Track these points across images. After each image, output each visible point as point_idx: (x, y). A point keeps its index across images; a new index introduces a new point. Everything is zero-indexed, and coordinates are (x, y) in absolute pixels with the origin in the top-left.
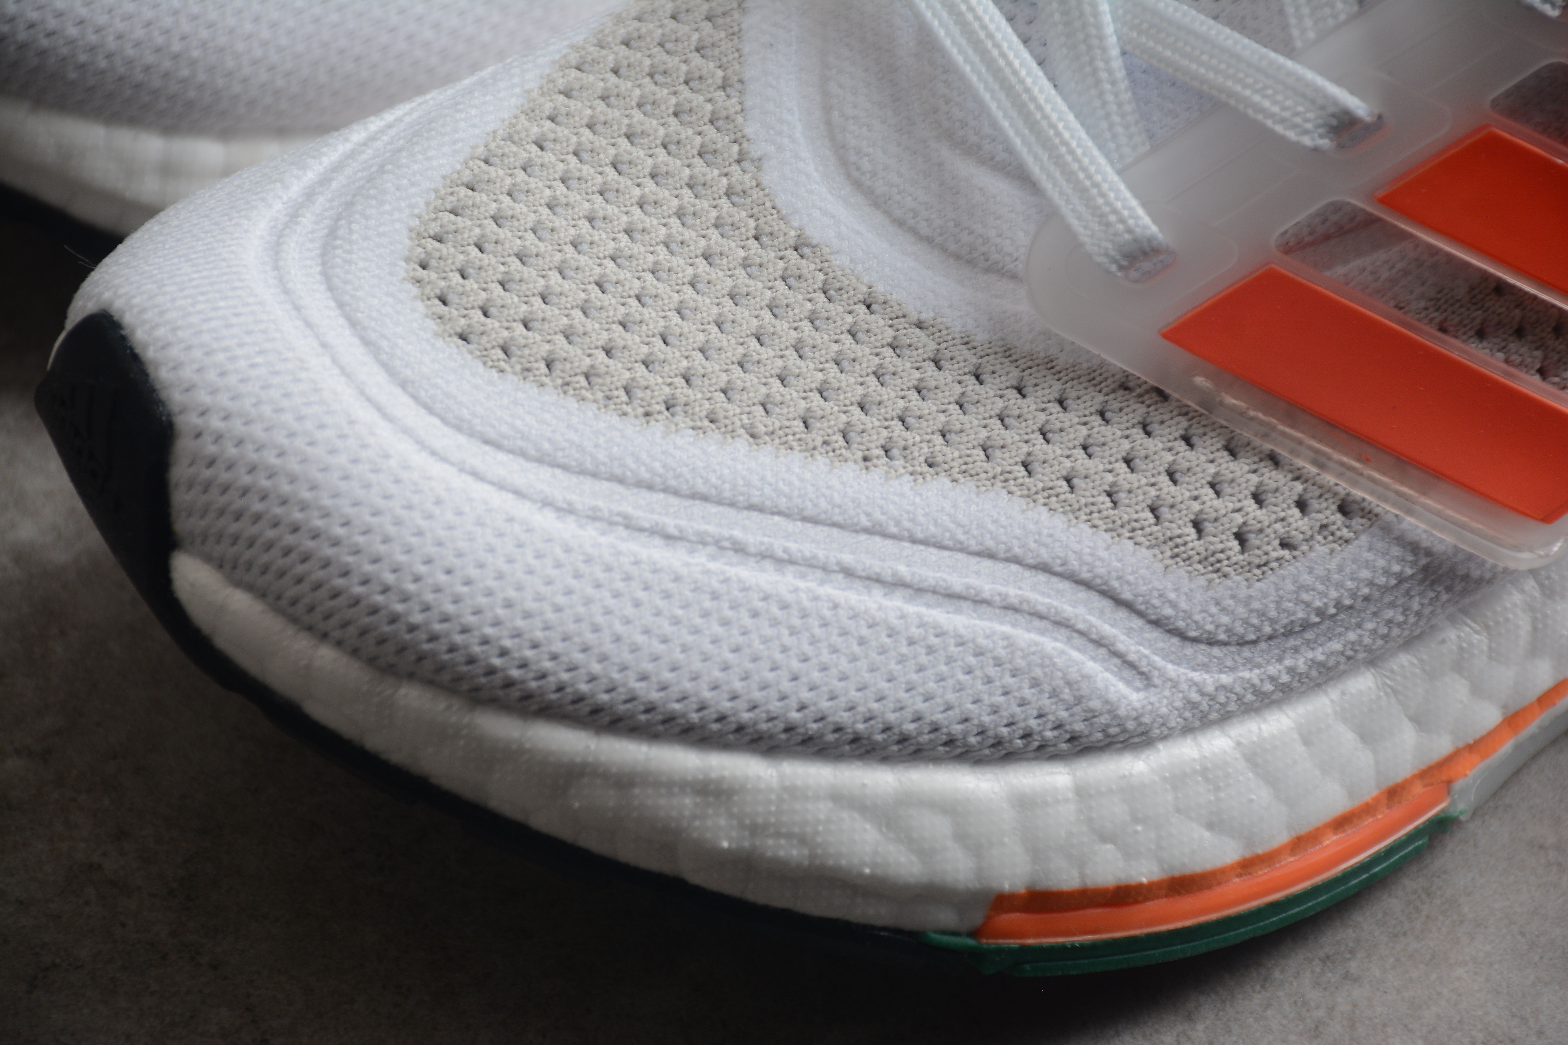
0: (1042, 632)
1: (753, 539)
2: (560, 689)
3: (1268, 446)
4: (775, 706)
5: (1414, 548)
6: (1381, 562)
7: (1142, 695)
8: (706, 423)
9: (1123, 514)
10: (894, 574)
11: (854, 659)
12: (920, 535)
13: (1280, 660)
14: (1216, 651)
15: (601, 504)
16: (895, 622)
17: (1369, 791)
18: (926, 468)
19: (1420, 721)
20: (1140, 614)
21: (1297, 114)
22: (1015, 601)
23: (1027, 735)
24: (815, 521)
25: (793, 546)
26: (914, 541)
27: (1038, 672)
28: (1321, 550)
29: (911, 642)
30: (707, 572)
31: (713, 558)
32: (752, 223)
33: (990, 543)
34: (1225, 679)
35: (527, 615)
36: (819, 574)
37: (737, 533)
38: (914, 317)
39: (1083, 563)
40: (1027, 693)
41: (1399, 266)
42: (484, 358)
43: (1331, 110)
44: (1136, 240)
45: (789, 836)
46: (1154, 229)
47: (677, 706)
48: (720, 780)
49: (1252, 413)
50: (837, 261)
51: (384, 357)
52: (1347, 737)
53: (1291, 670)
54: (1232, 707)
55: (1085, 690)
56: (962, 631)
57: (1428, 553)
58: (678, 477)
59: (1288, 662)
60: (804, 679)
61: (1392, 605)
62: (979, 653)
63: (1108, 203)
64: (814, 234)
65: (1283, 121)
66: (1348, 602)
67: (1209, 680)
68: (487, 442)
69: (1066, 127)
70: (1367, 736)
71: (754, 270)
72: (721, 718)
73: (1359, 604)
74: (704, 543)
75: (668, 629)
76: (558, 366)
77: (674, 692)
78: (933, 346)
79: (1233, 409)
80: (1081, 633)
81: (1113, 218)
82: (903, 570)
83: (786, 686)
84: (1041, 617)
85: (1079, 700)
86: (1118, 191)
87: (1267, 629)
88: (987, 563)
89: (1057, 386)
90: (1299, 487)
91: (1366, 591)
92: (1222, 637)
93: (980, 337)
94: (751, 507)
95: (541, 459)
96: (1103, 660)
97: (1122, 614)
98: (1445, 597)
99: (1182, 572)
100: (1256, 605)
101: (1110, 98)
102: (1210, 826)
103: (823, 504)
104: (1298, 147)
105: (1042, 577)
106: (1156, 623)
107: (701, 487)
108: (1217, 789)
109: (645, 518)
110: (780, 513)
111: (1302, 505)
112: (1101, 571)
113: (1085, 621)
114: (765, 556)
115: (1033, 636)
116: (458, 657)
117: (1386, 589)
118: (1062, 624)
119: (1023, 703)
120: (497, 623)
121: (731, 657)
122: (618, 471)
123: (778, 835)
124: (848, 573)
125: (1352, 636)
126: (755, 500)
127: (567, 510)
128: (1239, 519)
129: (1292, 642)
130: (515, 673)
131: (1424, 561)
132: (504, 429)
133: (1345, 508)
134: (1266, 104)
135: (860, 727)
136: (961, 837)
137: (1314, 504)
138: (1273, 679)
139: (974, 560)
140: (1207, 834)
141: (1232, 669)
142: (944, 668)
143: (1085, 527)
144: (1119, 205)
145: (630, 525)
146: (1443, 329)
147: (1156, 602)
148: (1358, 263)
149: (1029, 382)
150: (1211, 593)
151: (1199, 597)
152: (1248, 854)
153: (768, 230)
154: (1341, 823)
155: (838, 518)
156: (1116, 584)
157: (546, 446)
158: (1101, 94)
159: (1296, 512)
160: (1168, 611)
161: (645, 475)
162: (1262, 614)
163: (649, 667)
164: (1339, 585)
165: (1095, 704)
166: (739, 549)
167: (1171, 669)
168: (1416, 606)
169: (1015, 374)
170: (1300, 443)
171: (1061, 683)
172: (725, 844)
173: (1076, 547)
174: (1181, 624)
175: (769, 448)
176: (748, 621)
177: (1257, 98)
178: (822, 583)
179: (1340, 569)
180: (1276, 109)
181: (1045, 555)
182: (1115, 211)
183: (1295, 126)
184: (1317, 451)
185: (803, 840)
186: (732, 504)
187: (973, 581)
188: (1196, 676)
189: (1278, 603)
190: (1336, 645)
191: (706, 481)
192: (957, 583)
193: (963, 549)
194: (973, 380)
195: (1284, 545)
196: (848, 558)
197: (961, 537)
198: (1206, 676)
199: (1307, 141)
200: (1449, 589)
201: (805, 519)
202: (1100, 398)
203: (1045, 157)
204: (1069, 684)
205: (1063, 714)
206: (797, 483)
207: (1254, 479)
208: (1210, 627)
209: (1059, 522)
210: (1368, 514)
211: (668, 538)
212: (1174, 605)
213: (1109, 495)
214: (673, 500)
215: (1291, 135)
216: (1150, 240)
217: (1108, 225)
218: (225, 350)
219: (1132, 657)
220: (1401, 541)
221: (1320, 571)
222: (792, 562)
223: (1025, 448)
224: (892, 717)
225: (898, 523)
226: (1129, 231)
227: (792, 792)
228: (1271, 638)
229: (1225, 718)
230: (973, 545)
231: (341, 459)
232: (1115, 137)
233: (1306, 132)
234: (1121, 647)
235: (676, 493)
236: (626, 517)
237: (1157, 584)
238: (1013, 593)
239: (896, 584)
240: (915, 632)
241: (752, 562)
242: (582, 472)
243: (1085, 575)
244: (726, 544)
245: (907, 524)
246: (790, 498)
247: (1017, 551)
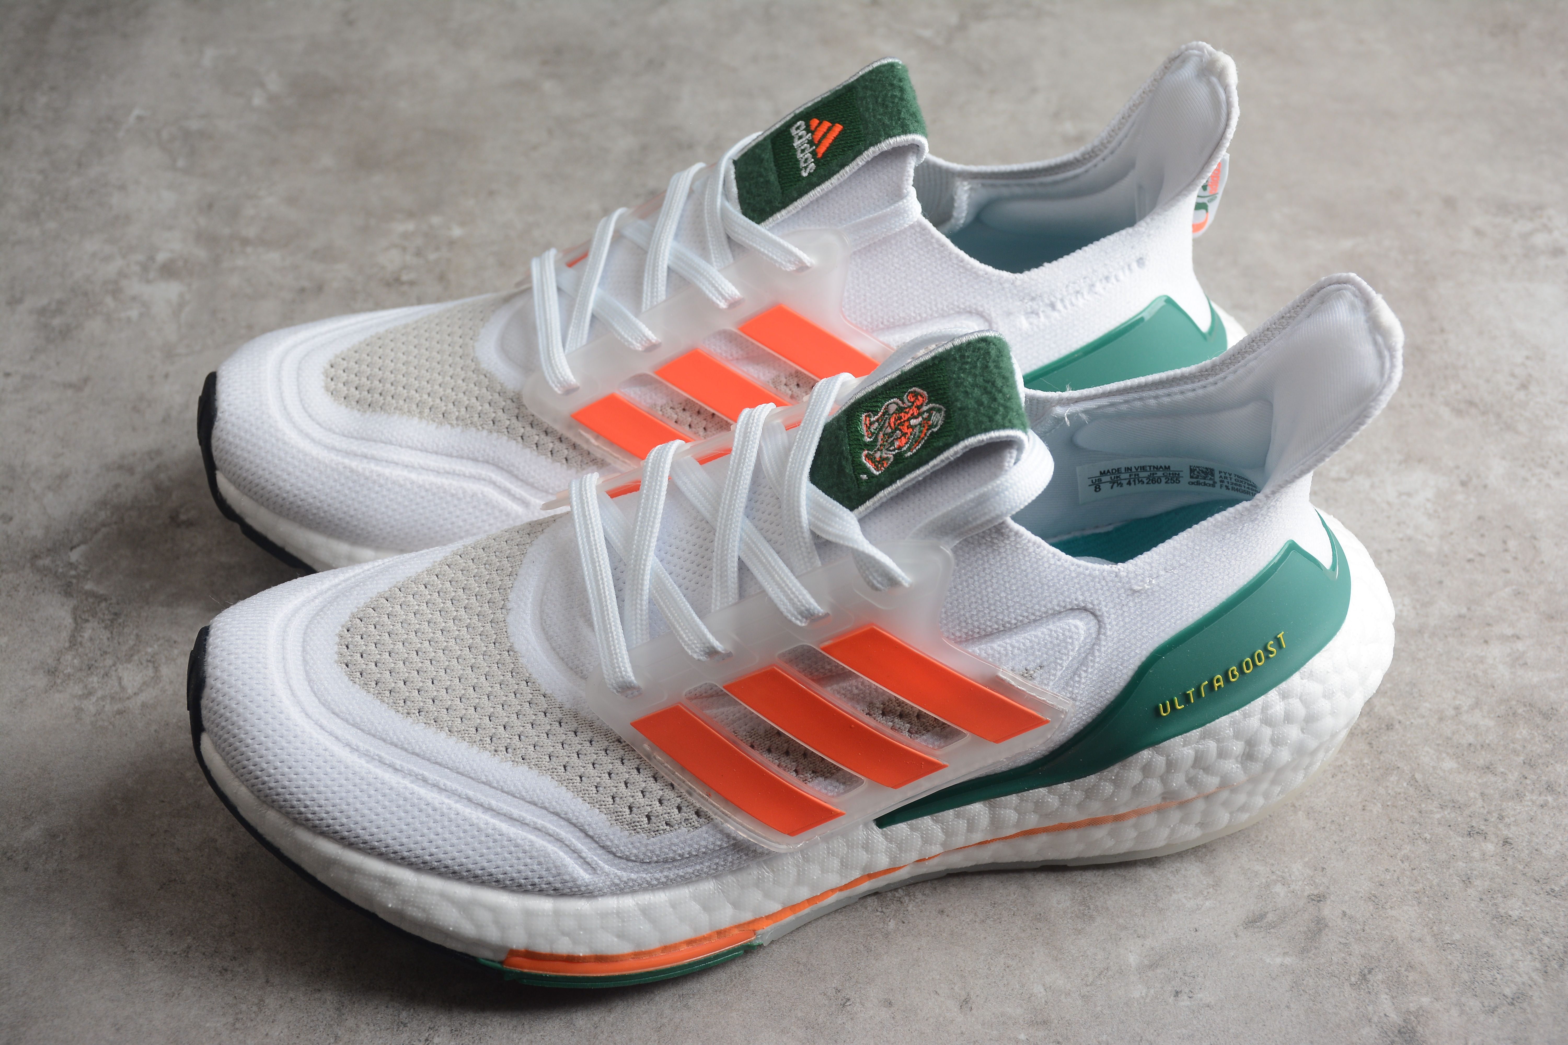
0: (549, 842)
1: (432, 776)
2: (328, 826)
3: (670, 781)
4: (419, 852)
5: (728, 836)
6: (711, 839)
7: (590, 877)
8: (433, 722)
9: (600, 797)
10: (489, 804)
11: (459, 838)
12: (506, 790)
13: (661, 872)
14: (630, 864)
15: (371, 749)
16: (483, 826)
17: (705, 931)
18: (521, 760)
19: (736, 905)
20: (597, 842)
21: (694, 644)
22: (539, 826)
23: (534, 885)
24: (462, 774)
25: (449, 783)
26: (503, 791)
27: (542, 859)
28: (684, 830)
29: (487, 836)
30: (406, 788)
31: (412, 782)
32: (495, 636)
33: (536, 799)
34: (633, 876)
35: (319, 793)
36: (457, 798)
37: (426, 774)
38: (543, 692)
39: (574, 815)
40: (535, 867)
41: (737, 715)
42: (350, 676)
43: (707, 645)
44: (624, 682)
45: (418, 907)
46: (633, 678)
47: (376, 844)
48: (391, 879)
49: (666, 765)
50: (522, 661)
51: (308, 668)
52: (696, 907)
53: (666, 877)
54: (636, 888)
55: (563, 871)
56: (512, 836)
57: (734, 839)
58: (409, 743)
59: (666, 873)
60: (434, 843)
61: (718, 857)
62: (517, 846)
63: (618, 663)
64: (517, 647)
65: (688, 645)
66: (694, 853)
67: (625, 875)
68: (334, 713)
69: (615, 626)
70: (706, 908)
71: (486, 657)
72: (395, 852)
73: (701, 855)
74: (411, 775)
75: (380, 810)
76: (380, 684)
77: (376, 837)
78: (546, 706)
79: (659, 761)
80: (567, 846)
81: (617, 670)
82: (494, 803)
83: (426, 844)
84: (550, 835)
85: (559, 874)
86: (623, 658)
87: (655, 859)
88: (534, 807)
89: (591, 734)
90: (679, 800)
91: (704, 850)
92: (633, 858)
93: (567, 706)
94: (436, 763)
95: (355, 725)
96: (575, 859)
97: (588, 840)
98: (744, 858)
99: (618, 828)
100: (650, 848)
101: (639, 616)
102: (618, 936)
103: (468, 768)
104: (691, 658)
105: (556, 818)
106: (603, 847)
107: (417, 750)
108: (623, 921)
109: (388, 758)
110: (448, 768)
111: (679, 808)
112: (581, 820)
113: (570, 840)
114: (435, 786)
115: (545, 843)
116: (288, 804)
117: (714, 851)
118: (559, 840)
119: (533, 871)
120: (305, 794)
121: (405, 827)
122: (384, 736)
123: (413, 906)
124: (469, 800)
125: (698, 867)
126: (439, 760)
127: (355, 749)
128: (649, 809)
129: (667, 866)
130: (310, 816)
131: (732, 842)
132: (344, 709)
133: (698, 813)
134: (684, 636)
135: (456, 868)
136: (496, 922)
137: (684, 809)
138: (657, 879)
139: (527, 804)
140: (616, 939)
141: (637, 872)
142: (499, 850)
143: (580, 800)
144: (621, 664)
145: (381, 761)
146: (752, 747)
147: (604, 838)
148: (721, 710)
149: (580, 730)
150: (630, 839)
151: (624, 840)
152: (637, 950)
153: (500, 640)
154: (690, 942)
155: (473, 775)
156: (587, 827)
157: (358, 719)
158: (636, 614)
159: (676, 811)
160: (609, 843)
161: (395, 740)
162: (652, 852)
163: (367, 825)
164: (690, 846)
165: (567, 877)
166: (425, 780)
167: (607, 868)
168: (730, 859)
169: (576, 725)
170: (684, 782)
171: (552, 865)
172: (390, 906)
173: (573, 807)
174: (614, 850)
175: (455, 738)
176: (417, 813)
177: (682, 632)
178: (457, 802)
179: (691, 839)
180: (687, 639)
181: (558, 810)
182: (619, 667)
183: (692, 649)
184: (690, 787)
185: (424, 910)
186: (429, 760)
187: (524, 814)
188: (619, 873)
189: (660, 849)
190: (690, 870)
191: (420, 748)
192: (516, 813)
193: (523, 799)
194: (557, 724)
195: (667, 824)
196: (471, 793)
197: (524, 794)
198: (624, 873)
199: (695, 656)
200: (747, 855)
201: (458, 773)
202: (607, 743)
203: (603, 637)
204: (556, 867)
205: (551, 879)
206: (460, 756)
207: (661, 793)
208: (628, 853)
209: (570, 795)
210: (709, 818)
211: (396, 770)
212: (612, 841)
213: (596, 787)
214: (404, 753)
215: (690, 652)
216: (630, 683)
217: (615, 672)
218: (236, 654)
219: (588, 860)
220: (721, 831)
221: (682, 838)
222: (446, 790)
223: (567, 759)
224: (471, 866)
225: (498, 782)
226: (623, 677)
227: (422, 889)
228: (657, 862)
229: (633, 892)
230: (528, 798)
231: (261, 711)
232: (637, 633)
233: (696, 652)
234: (584, 855)
235: (406, 750)
236: (380, 757)
237: (606, 831)
238: (540, 822)
239: (488, 809)
240: (490, 831)
241: (429, 787)
242: (369, 734)
243: (574, 821)
244: (420, 777)
245: (502, 783)
246: (454, 762)
247: (547, 805)
